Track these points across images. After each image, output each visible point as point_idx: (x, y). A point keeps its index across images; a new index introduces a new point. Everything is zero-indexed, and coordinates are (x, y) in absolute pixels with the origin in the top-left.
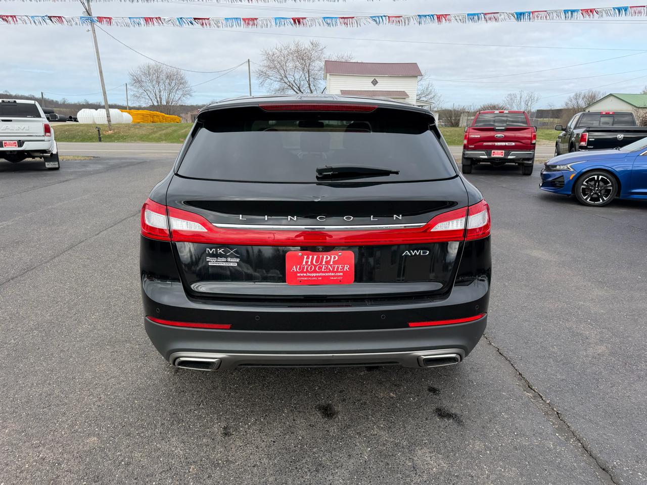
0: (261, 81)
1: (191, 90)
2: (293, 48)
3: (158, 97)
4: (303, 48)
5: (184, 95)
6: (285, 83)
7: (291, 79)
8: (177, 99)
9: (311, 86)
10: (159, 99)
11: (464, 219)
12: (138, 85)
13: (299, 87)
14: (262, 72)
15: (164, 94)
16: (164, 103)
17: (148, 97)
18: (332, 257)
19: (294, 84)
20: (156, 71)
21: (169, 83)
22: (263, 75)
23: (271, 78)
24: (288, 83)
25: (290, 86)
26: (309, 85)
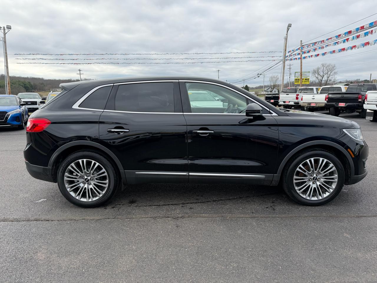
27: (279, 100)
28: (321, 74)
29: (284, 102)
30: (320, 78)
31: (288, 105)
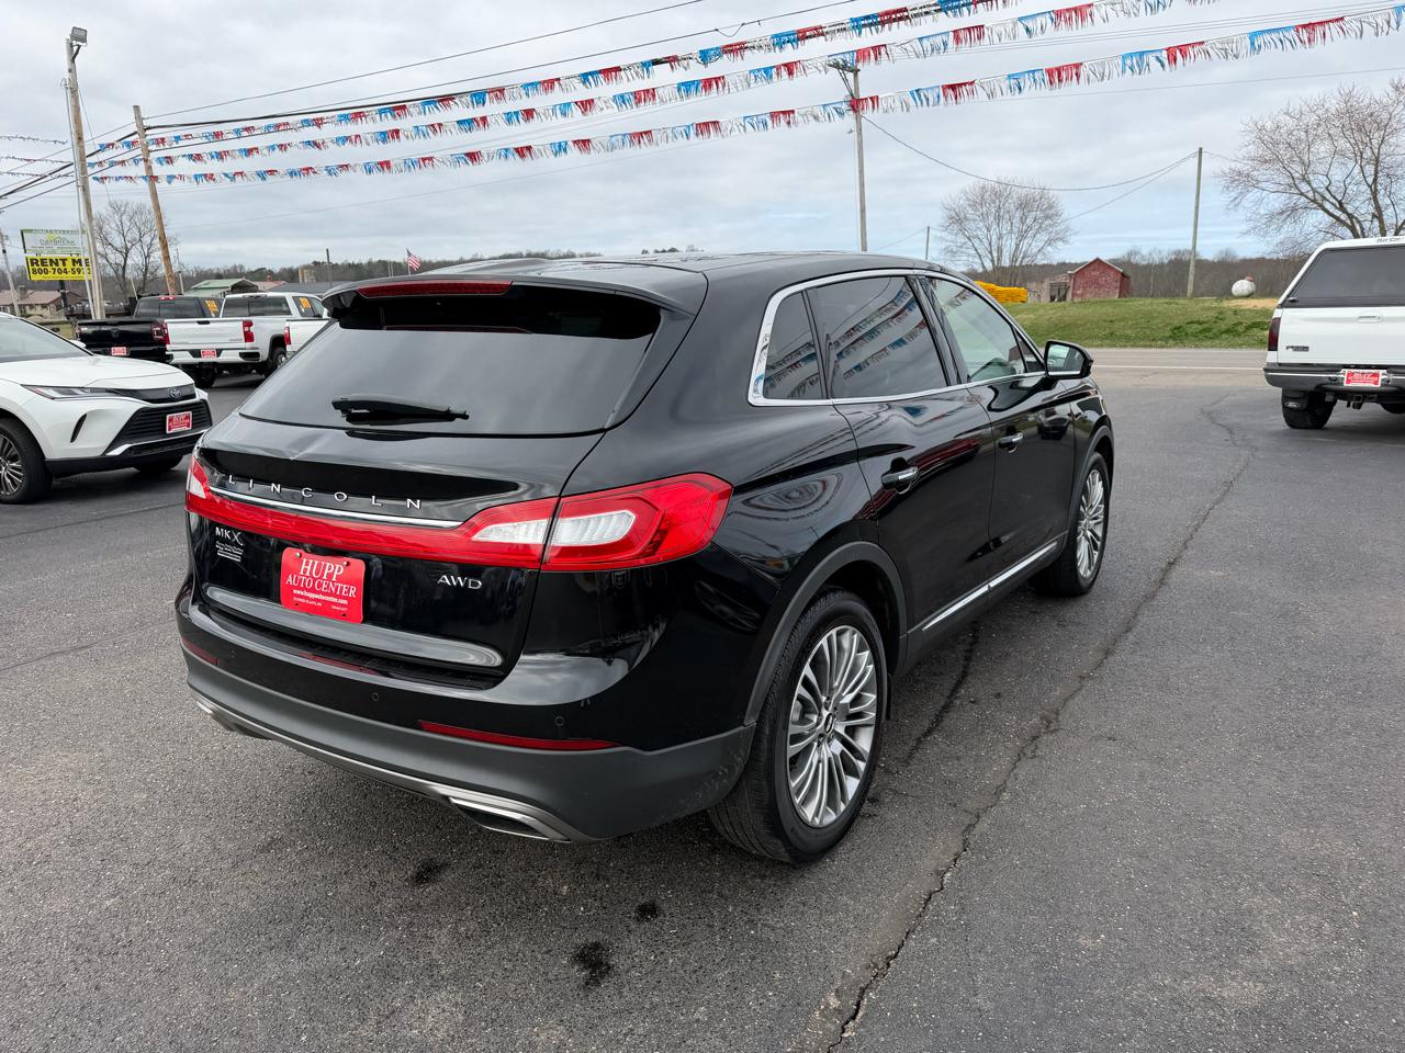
0: (1234, 194)
1: (1067, 229)
2: (1334, 104)
3: (994, 248)
4: (1367, 101)
5: (1049, 242)
6: (1302, 194)
7: (1319, 182)
8: (1035, 250)
9: (1379, 197)
10: (995, 254)
11: (544, 523)
12: (956, 227)
13: (1340, 203)
14: (1240, 174)
15: (1009, 241)
16: (1006, 262)
17: (974, 252)
18: (335, 567)
19: (1328, 196)
20: (997, 195)
21: (1021, 218)
22: (1241, 180)
23: (1263, 185)
24: (1310, 195)
25: (1314, 201)
26: (1375, 194)
27: (168, 347)
28: (118, 241)
29: (195, 353)
30: (117, 258)
31: (215, 364)
